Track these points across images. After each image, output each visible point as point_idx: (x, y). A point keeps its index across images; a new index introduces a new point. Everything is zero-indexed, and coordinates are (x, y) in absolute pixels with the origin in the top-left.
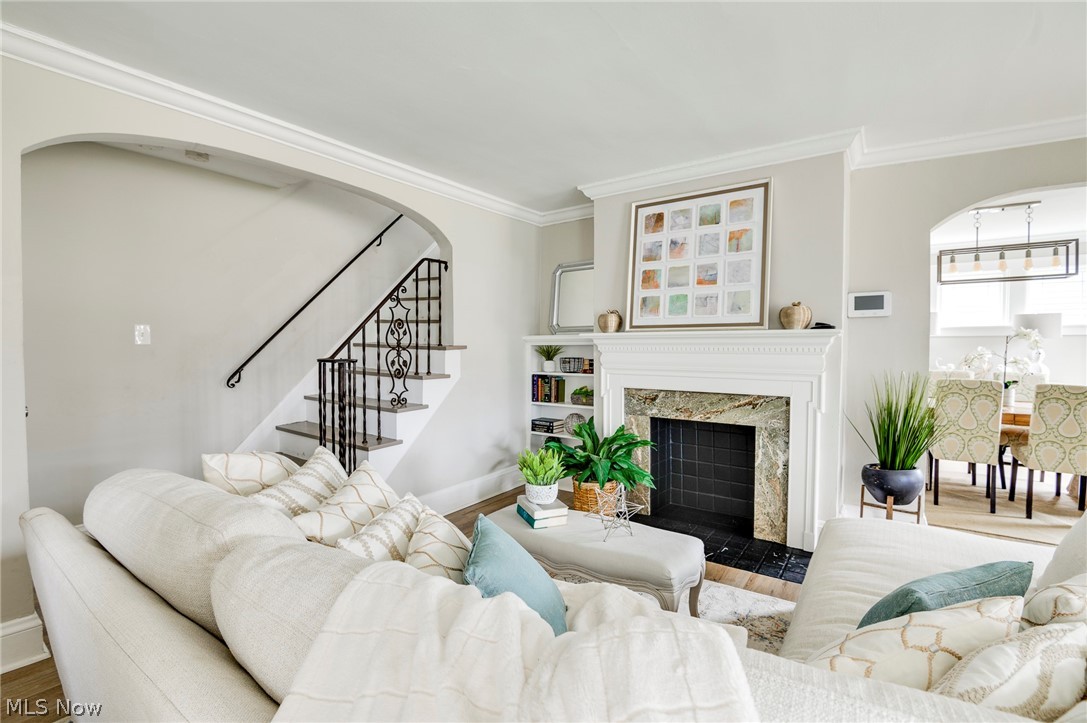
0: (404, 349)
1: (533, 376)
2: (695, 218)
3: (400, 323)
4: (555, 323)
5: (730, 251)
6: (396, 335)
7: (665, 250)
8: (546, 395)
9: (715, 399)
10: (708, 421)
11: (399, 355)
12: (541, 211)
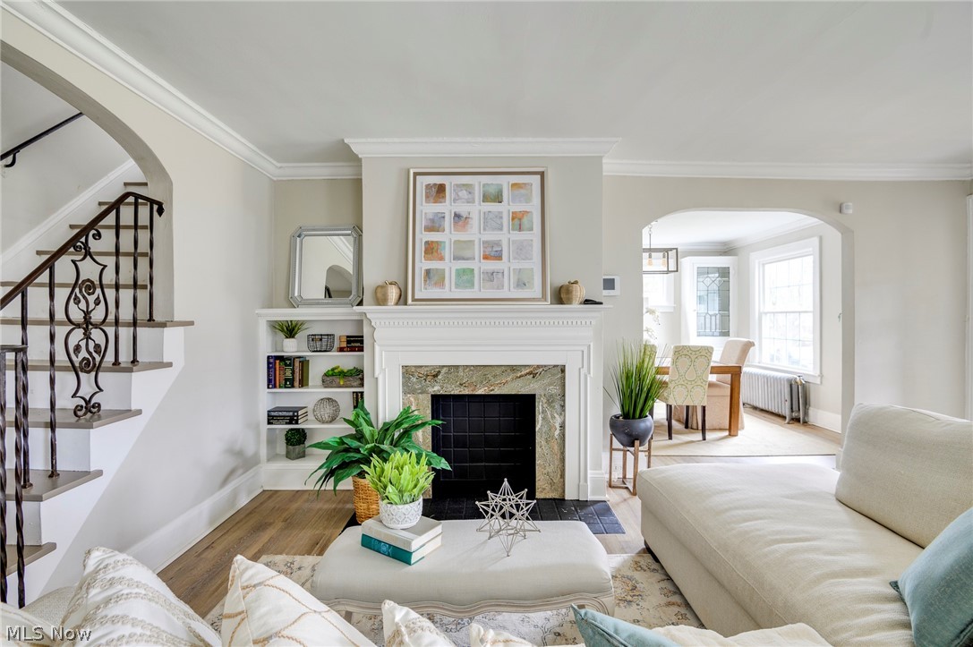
0: (96, 326)
1: (268, 357)
2: (478, 195)
3: (90, 286)
4: (296, 294)
5: (513, 230)
6: (83, 305)
7: (448, 222)
8: (286, 380)
9: (498, 371)
10: (492, 393)
11: (87, 337)
12: (278, 162)
